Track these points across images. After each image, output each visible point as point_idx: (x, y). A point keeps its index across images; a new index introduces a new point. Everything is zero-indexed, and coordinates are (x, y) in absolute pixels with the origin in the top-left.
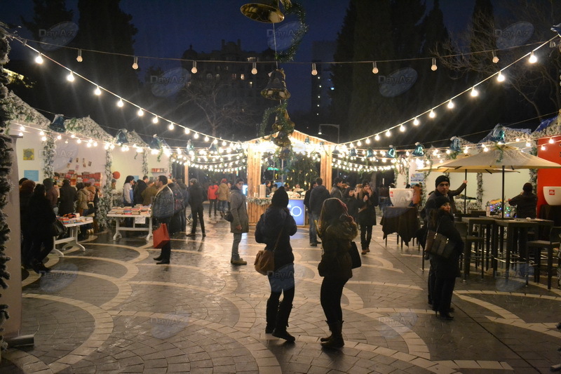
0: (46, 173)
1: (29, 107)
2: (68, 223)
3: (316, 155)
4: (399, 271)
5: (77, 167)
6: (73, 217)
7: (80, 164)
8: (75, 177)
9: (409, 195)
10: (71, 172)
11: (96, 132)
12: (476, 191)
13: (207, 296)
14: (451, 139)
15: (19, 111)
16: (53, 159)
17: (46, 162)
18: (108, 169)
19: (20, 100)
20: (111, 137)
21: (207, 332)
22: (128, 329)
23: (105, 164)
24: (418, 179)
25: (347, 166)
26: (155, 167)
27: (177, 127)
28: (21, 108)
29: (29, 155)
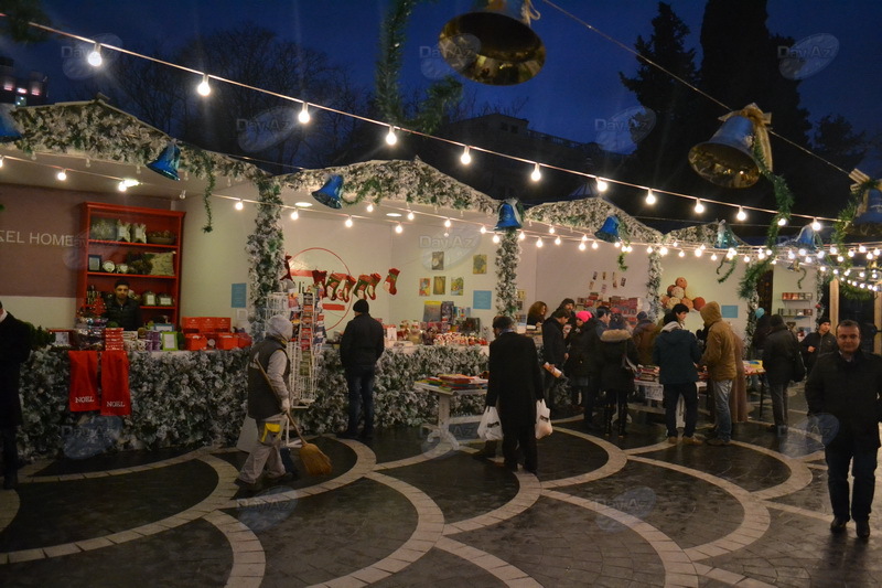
0: (500, 295)
1: (457, 182)
5: (604, 288)
7: (609, 282)
10: (594, 296)
15: (436, 191)
16: (514, 271)
18: (651, 290)
19: (437, 173)
20: (658, 235)
23: (647, 281)
26: (789, 291)
28: (441, 184)
29: (479, 264)
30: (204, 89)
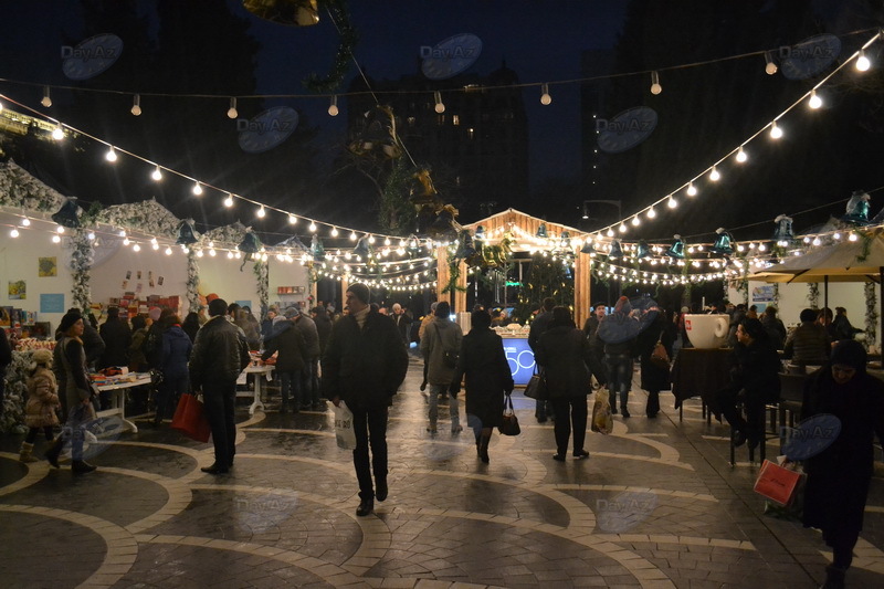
0: (77, 298)
1: (42, 185)
2: (102, 384)
3: (568, 257)
4: (688, 466)
5: (139, 287)
6: (117, 374)
7: (145, 281)
8: (136, 305)
9: (720, 326)
10: (129, 296)
11: (168, 226)
12: (865, 318)
13: (317, 511)
14: (776, 220)
15: (25, 193)
16: (88, 273)
17: (76, 278)
18: (191, 289)
19: (27, 174)
21: (290, 574)
22: (157, 567)
23: (187, 280)
24: (767, 296)
25: (628, 275)
26: (284, 285)
27: (270, 213)
28: (29, 186)
29: (47, 267)
30: (111, 156)
